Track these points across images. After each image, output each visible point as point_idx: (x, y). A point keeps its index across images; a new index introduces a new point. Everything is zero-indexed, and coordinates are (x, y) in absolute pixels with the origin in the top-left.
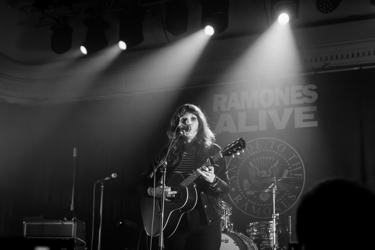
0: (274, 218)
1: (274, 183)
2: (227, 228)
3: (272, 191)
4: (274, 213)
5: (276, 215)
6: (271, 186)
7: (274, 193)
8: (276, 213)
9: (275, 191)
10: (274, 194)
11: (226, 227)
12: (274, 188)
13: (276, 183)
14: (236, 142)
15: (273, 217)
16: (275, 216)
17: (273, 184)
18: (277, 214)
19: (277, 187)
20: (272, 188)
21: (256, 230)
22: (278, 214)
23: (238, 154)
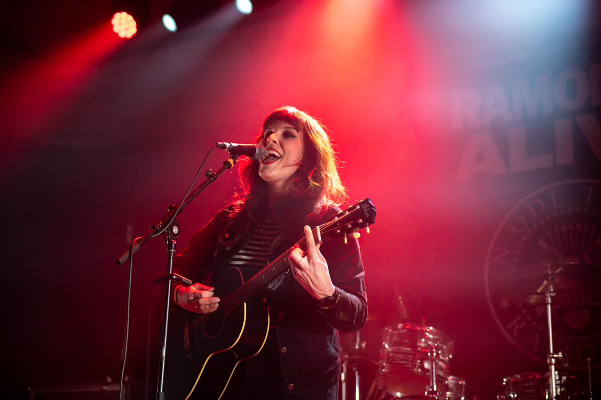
0: (551, 364)
1: (547, 279)
2: (435, 389)
3: (545, 298)
4: (552, 352)
5: (556, 356)
6: (541, 288)
7: (550, 302)
8: (556, 352)
9: (551, 297)
10: (549, 307)
11: (432, 387)
12: (547, 291)
13: (552, 279)
14: (354, 207)
15: (548, 361)
16: (553, 357)
17: (545, 282)
18: (557, 354)
19: (554, 289)
20: (543, 293)
21: (516, 396)
22: (560, 355)
23: (357, 235)
